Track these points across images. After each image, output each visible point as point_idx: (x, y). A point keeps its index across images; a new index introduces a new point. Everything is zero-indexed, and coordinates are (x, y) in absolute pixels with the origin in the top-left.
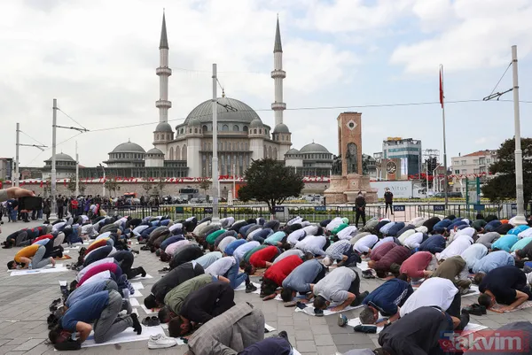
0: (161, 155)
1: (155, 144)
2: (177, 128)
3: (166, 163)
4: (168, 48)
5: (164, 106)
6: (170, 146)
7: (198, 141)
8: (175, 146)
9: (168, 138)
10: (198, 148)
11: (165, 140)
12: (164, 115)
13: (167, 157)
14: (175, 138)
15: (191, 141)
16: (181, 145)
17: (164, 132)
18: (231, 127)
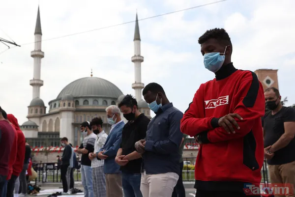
0: (35, 127)
1: (28, 117)
2: (50, 103)
3: (40, 134)
4: (41, 34)
5: (37, 84)
6: (43, 119)
7: (71, 114)
8: (47, 119)
9: (41, 112)
10: (71, 121)
11: (39, 114)
12: (37, 92)
13: (41, 129)
14: (47, 112)
15: (64, 114)
16: (54, 118)
17: (37, 106)
18: (100, 101)
